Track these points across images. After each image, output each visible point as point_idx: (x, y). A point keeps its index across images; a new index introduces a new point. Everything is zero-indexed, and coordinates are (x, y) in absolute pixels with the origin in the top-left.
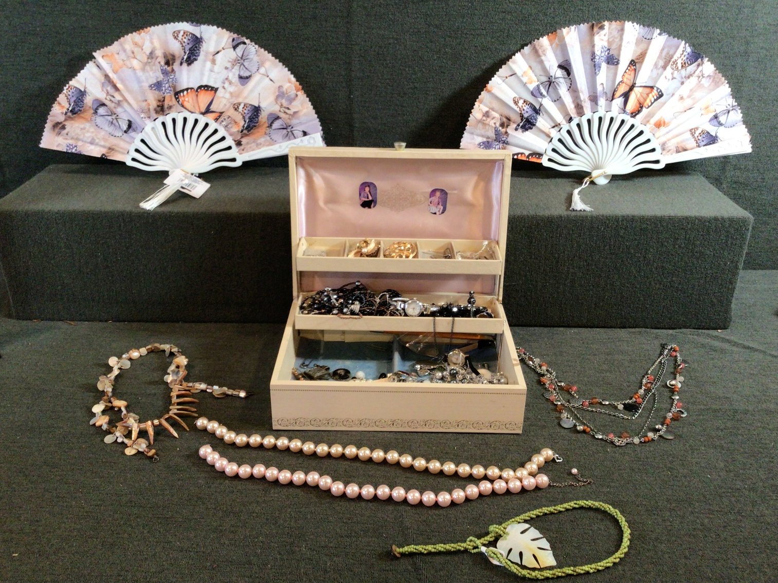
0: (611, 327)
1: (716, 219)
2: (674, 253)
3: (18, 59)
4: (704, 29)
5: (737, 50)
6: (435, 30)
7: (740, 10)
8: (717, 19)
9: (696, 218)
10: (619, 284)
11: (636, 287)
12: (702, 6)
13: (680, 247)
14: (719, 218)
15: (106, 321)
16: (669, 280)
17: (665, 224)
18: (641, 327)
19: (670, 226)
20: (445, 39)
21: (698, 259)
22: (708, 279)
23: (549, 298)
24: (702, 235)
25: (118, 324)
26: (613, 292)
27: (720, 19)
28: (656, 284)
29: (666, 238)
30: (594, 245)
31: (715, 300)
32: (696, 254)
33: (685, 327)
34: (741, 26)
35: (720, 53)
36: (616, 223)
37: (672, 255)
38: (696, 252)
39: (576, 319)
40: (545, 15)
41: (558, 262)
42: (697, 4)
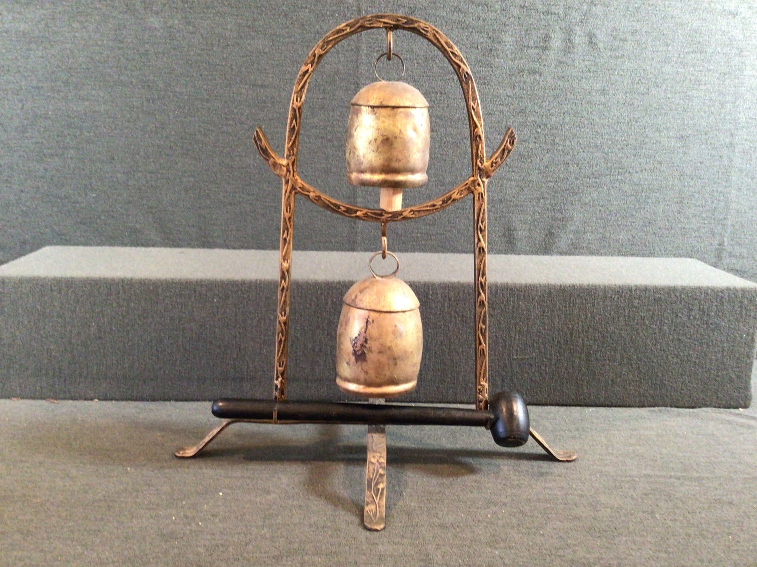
0: (630, 406)
1: (728, 289)
2: (689, 325)
3: (26, 141)
4: (690, 122)
5: (723, 142)
6: (437, 120)
7: (722, 105)
8: (702, 113)
9: (708, 288)
10: (635, 357)
11: (653, 362)
12: (687, 101)
13: (695, 318)
14: (732, 288)
15: (92, 399)
16: (686, 353)
17: (678, 294)
18: (661, 406)
19: (683, 296)
20: (446, 129)
21: (713, 330)
22: (725, 353)
23: (564, 373)
24: (716, 306)
25: (104, 403)
26: (630, 367)
27: (705, 112)
28: (673, 358)
29: (680, 309)
30: (608, 315)
31: (734, 376)
32: (711, 326)
33: (706, 406)
34: (725, 119)
35: (707, 144)
36: (629, 292)
37: (687, 327)
38: (711, 324)
39: (592, 397)
40: (541, 107)
41: (572, 334)
42: (682, 99)
